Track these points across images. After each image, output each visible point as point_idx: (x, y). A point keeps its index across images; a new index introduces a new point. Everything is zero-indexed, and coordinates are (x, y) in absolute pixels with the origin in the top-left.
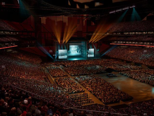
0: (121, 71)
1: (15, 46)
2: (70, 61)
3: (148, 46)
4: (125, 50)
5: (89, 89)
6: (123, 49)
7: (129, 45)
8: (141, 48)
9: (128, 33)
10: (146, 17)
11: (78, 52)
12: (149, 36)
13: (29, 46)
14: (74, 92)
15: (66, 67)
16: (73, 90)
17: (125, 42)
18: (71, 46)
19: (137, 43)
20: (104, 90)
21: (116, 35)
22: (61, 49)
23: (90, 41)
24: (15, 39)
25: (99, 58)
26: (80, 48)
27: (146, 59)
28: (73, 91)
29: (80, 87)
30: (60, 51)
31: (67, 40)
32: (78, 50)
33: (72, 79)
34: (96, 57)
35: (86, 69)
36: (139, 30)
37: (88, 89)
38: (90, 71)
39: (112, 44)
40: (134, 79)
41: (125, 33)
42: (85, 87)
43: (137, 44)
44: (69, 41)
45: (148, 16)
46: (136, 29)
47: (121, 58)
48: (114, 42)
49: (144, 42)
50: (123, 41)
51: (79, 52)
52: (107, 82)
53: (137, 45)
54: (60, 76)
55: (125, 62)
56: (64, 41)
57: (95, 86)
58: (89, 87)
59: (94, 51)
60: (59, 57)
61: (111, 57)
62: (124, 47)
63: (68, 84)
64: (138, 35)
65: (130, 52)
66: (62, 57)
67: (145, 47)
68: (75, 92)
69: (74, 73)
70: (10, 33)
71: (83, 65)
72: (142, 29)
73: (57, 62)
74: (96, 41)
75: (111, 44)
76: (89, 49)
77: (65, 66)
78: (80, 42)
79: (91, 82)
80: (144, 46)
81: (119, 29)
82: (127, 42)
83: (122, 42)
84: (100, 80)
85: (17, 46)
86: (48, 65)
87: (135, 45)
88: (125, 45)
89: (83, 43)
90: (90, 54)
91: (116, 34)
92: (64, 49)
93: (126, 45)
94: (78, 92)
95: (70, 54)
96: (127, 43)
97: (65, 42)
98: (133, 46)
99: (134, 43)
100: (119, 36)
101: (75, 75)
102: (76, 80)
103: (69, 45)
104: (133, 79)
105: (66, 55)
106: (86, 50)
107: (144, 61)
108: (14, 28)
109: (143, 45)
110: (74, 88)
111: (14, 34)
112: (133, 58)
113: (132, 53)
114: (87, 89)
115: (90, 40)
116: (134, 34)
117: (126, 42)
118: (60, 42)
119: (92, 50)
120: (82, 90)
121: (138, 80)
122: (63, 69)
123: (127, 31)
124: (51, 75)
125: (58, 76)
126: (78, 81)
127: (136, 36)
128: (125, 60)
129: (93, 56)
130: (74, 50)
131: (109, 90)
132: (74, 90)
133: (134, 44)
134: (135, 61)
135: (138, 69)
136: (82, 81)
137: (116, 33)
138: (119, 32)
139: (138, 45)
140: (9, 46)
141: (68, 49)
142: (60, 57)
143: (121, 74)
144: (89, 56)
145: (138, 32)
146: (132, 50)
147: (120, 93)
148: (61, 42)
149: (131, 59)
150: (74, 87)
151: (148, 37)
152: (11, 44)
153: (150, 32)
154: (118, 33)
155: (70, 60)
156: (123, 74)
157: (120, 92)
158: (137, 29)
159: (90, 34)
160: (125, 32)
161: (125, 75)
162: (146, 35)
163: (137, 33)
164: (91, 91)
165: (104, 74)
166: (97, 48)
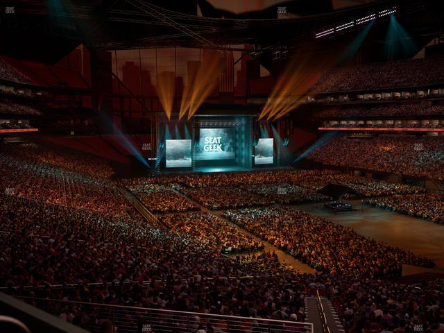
0: (364, 197)
1: (32, 130)
2: (201, 174)
3: (435, 130)
4: (364, 143)
5: (279, 241)
6: (359, 143)
7: (376, 129)
8: (414, 136)
9: (371, 96)
10: (424, 49)
11: (223, 150)
12: (437, 101)
13: (72, 133)
14: (230, 248)
15: (191, 187)
16: (225, 245)
17: (362, 123)
18: (203, 131)
19: (400, 123)
20: (328, 244)
21: (335, 102)
22: (174, 138)
23: (262, 116)
24: (31, 111)
25: (287, 168)
26: (232, 139)
27: (436, 164)
28: (224, 247)
29: (247, 237)
30: (169, 143)
31: (193, 109)
32: (226, 142)
33: (214, 217)
34: (281, 165)
35: (256, 193)
36: (406, 84)
37: (272, 244)
38: (268, 196)
39: (325, 129)
40: (415, 216)
41: (361, 97)
42: (264, 236)
43: (402, 127)
44: (197, 113)
45: (429, 45)
46: (396, 83)
47: (356, 165)
48: (330, 122)
49: (420, 118)
50: (357, 118)
51: (229, 150)
52: (330, 222)
53: (401, 129)
54: (176, 211)
55: (370, 175)
56: (182, 114)
57: (294, 233)
58: (276, 235)
59: (272, 145)
60: (167, 161)
61: (325, 163)
62: (361, 135)
63: (205, 229)
64: (402, 99)
65: (383, 150)
66: (177, 161)
67: (425, 133)
68: (233, 251)
69: (218, 203)
70: (14, 90)
71: (243, 184)
72: (414, 81)
73: (160, 176)
74: (279, 116)
75: (319, 128)
76: (260, 139)
77: (188, 187)
78: (232, 119)
79: (280, 222)
80: (421, 130)
81: (343, 85)
82: (370, 122)
83: (352, 122)
84: (308, 218)
85: (37, 130)
86: (134, 183)
87: (395, 129)
88: (362, 129)
89: (241, 120)
90: (263, 153)
91: (336, 100)
92: (183, 137)
93: (367, 129)
94: (243, 250)
95: (201, 154)
96: (370, 126)
97: (186, 116)
98: (389, 132)
99: (391, 122)
100: (344, 106)
101: (223, 208)
102: (229, 218)
103: (198, 128)
104: (410, 215)
105: (188, 156)
106: (251, 141)
107: (429, 170)
108: (27, 78)
109: (420, 126)
110: (226, 239)
111: (29, 94)
112: (393, 164)
113: (389, 152)
114: (272, 242)
115: (260, 112)
116: (390, 99)
117: (365, 123)
118: (171, 116)
119: (267, 143)
120: (256, 244)
121: (428, 219)
122: (183, 194)
123: (368, 89)
124: (148, 208)
125: (170, 211)
126: (235, 222)
127: (396, 102)
128: (370, 171)
129: (270, 160)
130: (212, 143)
131: (347, 244)
132: (229, 245)
133: (393, 126)
134: (401, 172)
135: (417, 192)
136: (249, 221)
137: (336, 95)
138: (344, 94)
139: (405, 129)
140: (11, 128)
141: (196, 138)
142: (170, 163)
143: (368, 203)
144: (259, 160)
145: (400, 92)
146: (386, 143)
147: (386, 252)
148: (175, 117)
149: (388, 167)
150: (228, 237)
151: (435, 103)
152: (18, 124)
153: (440, 90)
154: (340, 98)
155: (199, 171)
156: (374, 205)
157: (385, 249)
158: (400, 83)
159: (258, 102)
160: (362, 93)
161: (381, 207)
162: (426, 98)
163: (398, 94)
164: (286, 246)
165: (314, 205)
166: (283, 137)
